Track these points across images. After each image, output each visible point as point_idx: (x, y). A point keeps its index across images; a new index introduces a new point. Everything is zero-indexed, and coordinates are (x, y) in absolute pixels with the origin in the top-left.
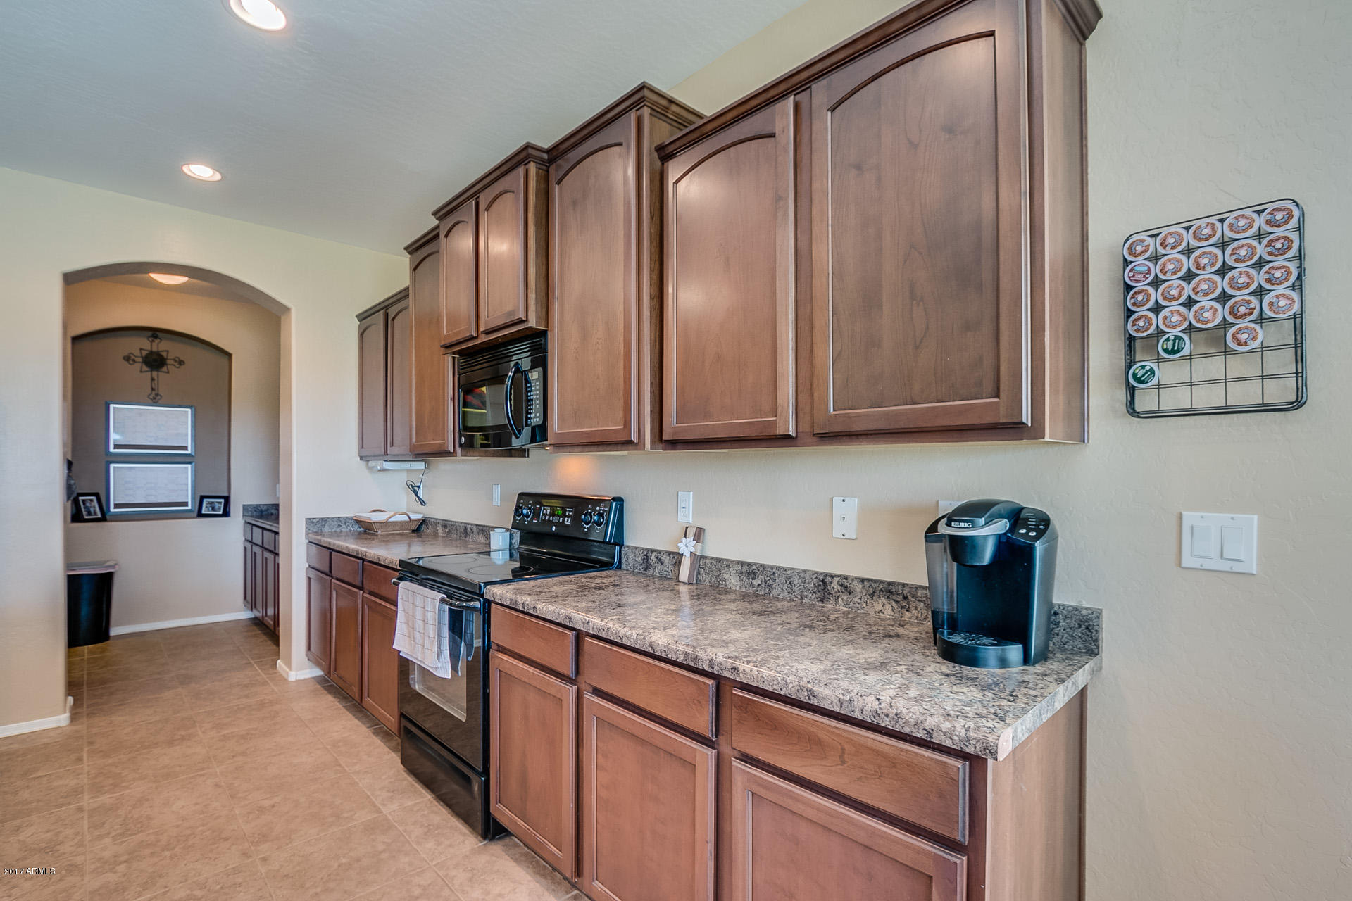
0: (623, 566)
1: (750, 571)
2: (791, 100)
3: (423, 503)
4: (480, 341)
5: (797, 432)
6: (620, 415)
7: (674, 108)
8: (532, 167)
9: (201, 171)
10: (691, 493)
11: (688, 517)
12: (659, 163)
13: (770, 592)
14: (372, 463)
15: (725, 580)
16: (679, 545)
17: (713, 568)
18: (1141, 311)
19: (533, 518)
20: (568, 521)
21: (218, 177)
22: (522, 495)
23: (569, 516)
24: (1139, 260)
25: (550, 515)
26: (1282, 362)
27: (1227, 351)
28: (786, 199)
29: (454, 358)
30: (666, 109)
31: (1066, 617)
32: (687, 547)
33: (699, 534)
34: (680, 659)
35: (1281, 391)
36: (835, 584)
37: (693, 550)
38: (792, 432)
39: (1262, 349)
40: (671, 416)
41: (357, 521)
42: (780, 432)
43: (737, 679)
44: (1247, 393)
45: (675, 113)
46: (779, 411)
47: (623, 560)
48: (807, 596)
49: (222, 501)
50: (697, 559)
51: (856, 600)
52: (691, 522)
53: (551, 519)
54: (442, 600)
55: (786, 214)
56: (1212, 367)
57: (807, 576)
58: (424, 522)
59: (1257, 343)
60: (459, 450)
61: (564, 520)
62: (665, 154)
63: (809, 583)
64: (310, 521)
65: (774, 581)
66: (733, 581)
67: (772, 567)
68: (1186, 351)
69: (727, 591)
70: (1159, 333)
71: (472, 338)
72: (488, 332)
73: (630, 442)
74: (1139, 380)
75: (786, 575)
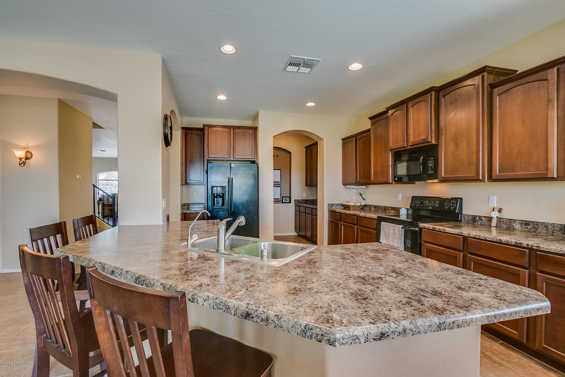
0: (462, 221)
1: (526, 223)
2: (556, 68)
3: (364, 200)
4: (408, 148)
5: (557, 176)
6: (474, 171)
7: (496, 70)
8: (433, 93)
9: (311, 104)
10: (496, 197)
11: (494, 204)
12: (490, 89)
14: (348, 186)
15: (513, 226)
16: (492, 214)
17: (507, 222)
19: (420, 204)
20: (437, 206)
21: (314, 104)
22: (413, 197)
23: (437, 204)
25: (428, 204)
28: (554, 101)
29: (392, 153)
30: (493, 71)
32: (495, 215)
33: (500, 211)
34: (513, 243)
37: (498, 216)
38: (555, 176)
40: (496, 171)
41: (342, 205)
42: (550, 176)
43: (540, 249)
45: (496, 71)
46: (549, 169)
47: (463, 219)
49: (289, 198)
50: (499, 219)
52: (495, 206)
53: (429, 205)
54: (402, 228)
55: (553, 105)
57: (555, 225)
58: (365, 206)
60: (394, 182)
61: (435, 205)
62: (492, 86)
63: (556, 228)
64: (329, 205)
65: (539, 227)
66: (517, 226)
67: (537, 222)
69: (514, 229)
71: (405, 147)
72: (411, 146)
73: (479, 180)
75: (546, 226)
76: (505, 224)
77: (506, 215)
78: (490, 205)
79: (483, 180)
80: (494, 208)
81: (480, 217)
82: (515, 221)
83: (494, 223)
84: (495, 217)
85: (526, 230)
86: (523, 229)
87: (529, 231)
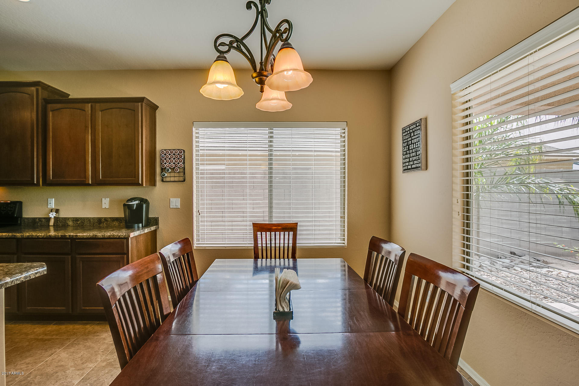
1: (76, 220)
13: (83, 224)
15: (68, 223)
16: (50, 215)
17: (63, 220)
18: (163, 163)
24: (163, 154)
26: (182, 174)
27: (175, 172)
31: (153, 219)
32: (52, 215)
33: (57, 211)
35: (181, 179)
36: (103, 220)
39: (179, 172)
44: (176, 179)
48: (95, 224)
51: (109, 223)
52: (53, 207)
56: (172, 174)
57: (95, 219)
59: (178, 171)
65: (85, 221)
66: (70, 223)
68: (169, 171)
69: (68, 225)
70: (166, 168)
74: (163, 176)
76: (61, 222)
77: (62, 215)
78: (49, 207)
79: (38, 185)
80: (52, 210)
81: (39, 219)
82: (68, 219)
83: (52, 223)
84: (53, 217)
85: (77, 225)
86: (74, 225)
87: (79, 226)
